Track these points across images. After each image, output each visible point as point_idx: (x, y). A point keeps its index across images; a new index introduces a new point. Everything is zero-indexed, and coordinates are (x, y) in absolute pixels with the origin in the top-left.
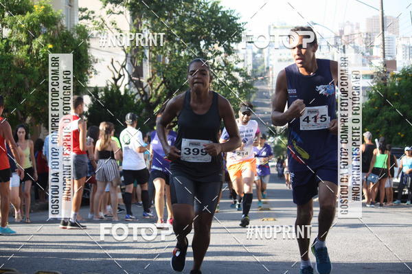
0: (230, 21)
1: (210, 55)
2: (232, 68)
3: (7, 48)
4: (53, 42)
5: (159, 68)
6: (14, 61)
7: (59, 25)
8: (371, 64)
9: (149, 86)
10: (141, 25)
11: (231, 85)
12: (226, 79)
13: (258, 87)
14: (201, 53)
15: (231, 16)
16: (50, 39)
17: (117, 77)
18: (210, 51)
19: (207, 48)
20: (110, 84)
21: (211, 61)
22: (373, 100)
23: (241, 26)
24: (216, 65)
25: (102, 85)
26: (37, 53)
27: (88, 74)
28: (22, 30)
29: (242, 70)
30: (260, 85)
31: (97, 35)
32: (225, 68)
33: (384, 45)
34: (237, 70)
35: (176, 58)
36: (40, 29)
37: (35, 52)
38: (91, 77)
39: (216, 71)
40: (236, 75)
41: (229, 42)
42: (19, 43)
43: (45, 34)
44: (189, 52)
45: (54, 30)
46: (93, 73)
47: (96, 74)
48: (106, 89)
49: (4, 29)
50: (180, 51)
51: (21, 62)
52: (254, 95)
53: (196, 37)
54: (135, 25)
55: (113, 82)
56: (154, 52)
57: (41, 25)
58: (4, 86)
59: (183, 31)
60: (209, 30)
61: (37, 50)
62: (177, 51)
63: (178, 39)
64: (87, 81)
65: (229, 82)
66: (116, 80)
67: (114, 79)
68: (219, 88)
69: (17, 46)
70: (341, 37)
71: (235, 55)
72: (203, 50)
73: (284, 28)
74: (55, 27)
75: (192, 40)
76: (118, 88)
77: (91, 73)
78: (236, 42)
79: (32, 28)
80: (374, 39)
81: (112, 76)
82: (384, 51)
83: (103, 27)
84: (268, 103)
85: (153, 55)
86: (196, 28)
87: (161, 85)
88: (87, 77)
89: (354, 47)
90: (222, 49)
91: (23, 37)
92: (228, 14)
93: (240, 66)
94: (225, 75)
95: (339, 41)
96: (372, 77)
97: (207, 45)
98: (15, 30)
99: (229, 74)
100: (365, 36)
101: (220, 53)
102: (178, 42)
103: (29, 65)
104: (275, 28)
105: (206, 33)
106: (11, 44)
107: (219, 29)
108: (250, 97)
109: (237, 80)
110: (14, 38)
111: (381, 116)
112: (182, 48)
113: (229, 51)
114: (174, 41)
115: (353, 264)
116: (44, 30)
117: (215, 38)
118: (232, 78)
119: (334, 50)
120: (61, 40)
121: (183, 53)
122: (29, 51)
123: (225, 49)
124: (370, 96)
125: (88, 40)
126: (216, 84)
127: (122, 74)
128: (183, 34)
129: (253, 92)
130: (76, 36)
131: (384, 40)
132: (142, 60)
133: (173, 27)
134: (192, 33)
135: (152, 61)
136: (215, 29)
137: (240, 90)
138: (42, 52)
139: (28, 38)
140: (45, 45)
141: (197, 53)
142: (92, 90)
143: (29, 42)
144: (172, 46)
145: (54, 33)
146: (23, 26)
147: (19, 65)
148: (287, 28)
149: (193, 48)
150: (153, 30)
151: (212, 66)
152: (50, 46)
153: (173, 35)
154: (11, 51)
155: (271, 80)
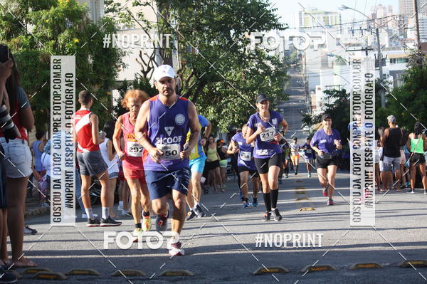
0: (260, 8)
1: (240, 43)
2: (264, 56)
3: (33, 44)
4: (79, 36)
5: (189, 59)
6: (40, 57)
7: (85, 19)
8: (405, 47)
9: (179, 78)
10: (169, 16)
11: (263, 73)
12: (258, 67)
13: (292, 75)
14: (231, 42)
15: (260, 3)
16: (76, 33)
17: (146, 70)
18: (240, 40)
19: (237, 37)
20: (139, 77)
21: (242, 50)
22: (409, 83)
23: (272, 13)
24: (247, 53)
25: (131, 78)
26: (64, 49)
27: (117, 67)
28: (46, 25)
29: (273, 57)
30: (292, 72)
31: (124, 27)
32: (257, 57)
33: (418, 28)
34: (269, 58)
35: (206, 48)
36: (65, 23)
37: (61, 47)
38: (119, 71)
39: (247, 60)
40: (268, 63)
41: (259, 29)
42: (44, 39)
44: (219, 42)
45: (80, 24)
46: (122, 66)
48: (135, 82)
49: (28, 25)
50: (209, 41)
51: (47, 57)
52: (287, 83)
53: (226, 26)
55: (142, 75)
56: (183, 43)
57: (66, 19)
58: (30, 83)
59: (211, 20)
60: (239, 18)
61: (63, 45)
62: (206, 41)
63: (207, 29)
64: (116, 74)
65: (261, 71)
66: (145, 73)
67: (143, 71)
68: (251, 77)
69: (43, 42)
70: (373, 20)
72: (233, 38)
73: (315, 14)
74: (81, 20)
75: (221, 29)
76: (148, 81)
77: (120, 66)
78: (267, 30)
79: (57, 23)
80: (407, 21)
81: (141, 69)
82: (418, 34)
83: (130, 19)
84: (301, 90)
85: (182, 46)
86: (225, 16)
87: (191, 76)
88: (115, 71)
89: (388, 30)
91: (48, 32)
92: (257, 1)
93: (271, 54)
94: (257, 63)
95: (372, 25)
96: (407, 60)
97: (237, 34)
98: (40, 26)
99: (261, 62)
100: (398, 19)
102: (207, 32)
104: (306, 13)
105: (236, 22)
106: (36, 39)
107: (249, 17)
108: (284, 85)
109: (269, 68)
110: (39, 34)
111: (418, 100)
112: (212, 37)
114: (204, 31)
116: (69, 24)
117: (245, 25)
118: (265, 67)
119: (367, 34)
120: (87, 33)
121: (212, 42)
122: (55, 46)
124: (406, 79)
125: (115, 33)
126: (248, 73)
127: (151, 66)
128: (211, 23)
129: (286, 80)
130: (102, 29)
131: (417, 22)
132: (171, 52)
133: (201, 16)
134: (220, 22)
135: (181, 52)
136: (245, 17)
137: (273, 79)
138: (68, 47)
139: (53, 32)
140: (71, 40)
141: (227, 42)
142: (121, 84)
143: (55, 37)
144: (201, 36)
145: (79, 27)
146: (47, 21)
147: (45, 61)
148: (319, 13)
149: (222, 37)
150: (181, 20)
151: (243, 55)
152: (76, 40)
153: (201, 24)
154: (36, 47)
155: (304, 67)
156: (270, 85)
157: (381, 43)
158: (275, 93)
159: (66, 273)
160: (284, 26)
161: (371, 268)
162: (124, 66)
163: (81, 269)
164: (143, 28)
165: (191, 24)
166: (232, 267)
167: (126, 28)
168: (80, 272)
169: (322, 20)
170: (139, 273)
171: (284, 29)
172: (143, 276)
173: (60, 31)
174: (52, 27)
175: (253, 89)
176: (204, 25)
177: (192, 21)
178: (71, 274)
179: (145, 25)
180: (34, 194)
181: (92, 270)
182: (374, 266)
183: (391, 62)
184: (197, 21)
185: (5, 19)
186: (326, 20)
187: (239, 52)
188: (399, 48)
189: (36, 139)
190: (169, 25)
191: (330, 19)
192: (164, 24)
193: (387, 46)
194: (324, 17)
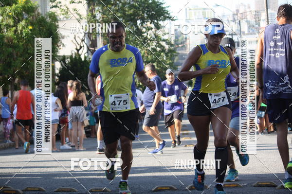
0: (158, 5)
1: (144, 30)
2: (160, 39)
3: (0, 30)
4: (32, 24)
6: (5, 39)
7: (36, 13)
8: (259, 32)
10: (95, 11)
11: (160, 51)
12: (156, 47)
13: (180, 52)
14: (138, 29)
15: (158, 2)
16: (30, 22)
17: (78, 48)
18: (144, 27)
19: (142, 25)
21: (146, 34)
23: (166, 9)
24: (149, 37)
25: (68, 54)
26: (21, 33)
27: (58, 46)
28: (10, 17)
29: (167, 40)
30: (180, 50)
31: (63, 18)
32: (156, 39)
33: (268, 20)
34: (164, 40)
36: (23, 16)
37: (20, 32)
38: (60, 49)
39: (149, 41)
40: (163, 44)
41: (157, 20)
42: (8, 26)
43: (27, 19)
45: (33, 16)
46: (62, 46)
48: (71, 57)
51: (10, 39)
52: (177, 58)
53: (134, 18)
54: (90, 11)
55: (76, 51)
57: (24, 13)
59: (124, 14)
60: (143, 13)
61: (21, 31)
63: (121, 20)
64: (57, 51)
65: (158, 49)
66: (78, 50)
67: (77, 49)
68: (151, 54)
69: (7, 28)
70: (237, 14)
71: (162, 29)
72: (139, 27)
73: (196, 9)
74: (33, 14)
75: (131, 20)
76: (80, 55)
77: (60, 46)
78: (163, 20)
79: (18, 14)
80: (261, 15)
81: (76, 47)
82: (268, 23)
83: (67, 13)
86: (134, 11)
88: (57, 49)
89: (247, 21)
90: (152, 26)
91: (11, 22)
92: (156, 1)
93: (166, 37)
94: (156, 44)
95: (236, 17)
97: (142, 23)
98: (5, 17)
99: (158, 43)
100: (254, 13)
101: (152, 29)
103: (16, 41)
104: (190, 9)
105: (141, 15)
106: (2, 27)
107: (150, 12)
108: (174, 59)
109: (164, 47)
110: (4, 23)
113: (158, 27)
115: (251, 175)
116: (26, 16)
117: (147, 18)
118: (161, 46)
119: (232, 24)
120: (38, 22)
122: (16, 31)
123: (155, 26)
125: (57, 22)
126: (149, 50)
127: (82, 45)
128: (124, 16)
129: (176, 56)
130: (48, 20)
131: (267, 16)
132: (96, 35)
133: (117, 11)
134: (131, 15)
135: (103, 36)
136: (148, 11)
137: (167, 54)
138: (25, 32)
139: (14, 22)
140: (27, 27)
141: (135, 29)
142: (61, 58)
143: (15, 25)
145: (33, 18)
146: (10, 14)
147: (8, 42)
148: (199, 9)
149: (132, 26)
150: (104, 14)
151: (146, 38)
152: (30, 27)
154: (3, 32)
155: (188, 47)
156: (165, 59)
157: (242, 30)
158: (168, 64)
159: (22, 189)
160: (175, 19)
161: (233, 187)
162: (64, 46)
163: (33, 187)
164: (77, 19)
165: (110, 17)
166: (138, 186)
167: (65, 19)
168: (32, 189)
169: (201, 13)
170: (73, 190)
171: (174, 20)
172: (75, 191)
173: (19, 21)
174: (14, 18)
175: (153, 62)
176: (119, 17)
177: (111, 15)
178: (27, 190)
179: (78, 17)
181: (40, 187)
182: (236, 185)
184: (114, 14)
187: (143, 36)
188: (255, 34)
189: (2, 96)
190: (95, 17)
191: (206, 13)
192: (91, 16)
193: (246, 32)
194: (203, 12)
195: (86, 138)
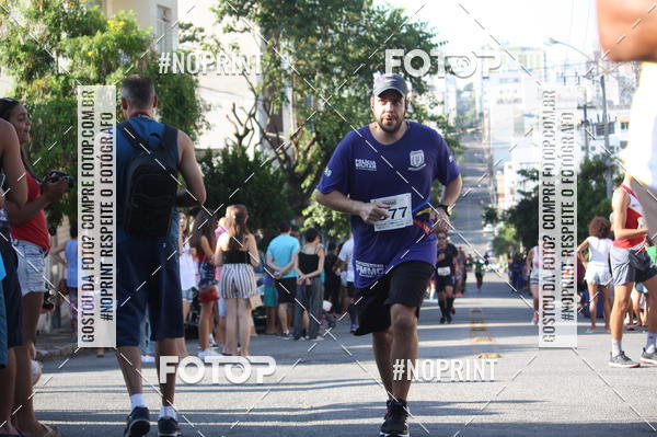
0: (421, 39)
2: (425, 115)
3: (67, 89)
7: (149, 52)
9: (293, 146)
10: (279, 50)
13: (467, 145)
15: (421, 32)
17: (241, 133)
20: (230, 143)
23: (439, 48)
25: (218, 145)
27: (196, 128)
28: (88, 60)
29: (440, 117)
30: (469, 141)
32: (414, 115)
34: (433, 119)
35: (336, 100)
36: (118, 58)
38: (200, 134)
42: (85, 80)
44: (356, 91)
45: (140, 59)
46: (205, 127)
47: (208, 128)
48: (225, 152)
49: (61, 58)
50: (341, 90)
52: (461, 158)
53: (367, 67)
54: (269, 50)
55: (236, 140)
56: (301, 92)
57: (120, 51)
58: (62, 151)
59: (345, 57)
62: (337, 90)
63: (338, 70)
64: (195, 139)
66: (240, 138)
67: (237, 135)
70: (596, 62)
71: (429, 94)
74: (142, 54)
75: (360, 72)
76: (244, 149)
77: (201, 127)
78: (431, 74)
79: (106, 57)
81: (235, 131)
84: (482, 169)
85: (299, 97)
86: (366, 52)
87: (312, 144)
88: (194, 135)
89: (618, 78)
91: (91, 71)
92: (417, 29)
93: (437, 111)
95: (594, 69)
98: (79, 61)
102: (338, 75)
105: (383, 61)
106: (72, 82)
110: (77, 74)
112: (346, 84)
113: (420, 88)
114: (332, 74)
116: (125, 59)
119: (586, 83)
120: (151, 74)
121: (346, 92)
123: (413, 85)
127: (249, 128)
128: (346, 62)
129: (460, 153)
132: (281, 105)
133: (330, 50)
134: (360, 60)
135: (297, 106)
139: (99, 72)
141: (369, 91)
142: (203, 154)
143: (101, 79)
144: (329, 82)
145: (140, 64)
146: (90, 53)
148: (513, 50)
149: (361, 84)
150: (299, 56)
153: (329, 63)
154: (73, 94)
155: (487, 134)
157: (607, 98)
165: (313, 63)
173: (110, 70)
174: (98, 63)
176: (334, 65)
177: (315, 59)
180: (63, 322)
183: (623, 127)
184: (323, 58)
185: (24, 49)
186: (523, 60)
189: (69, 238)
190: (278, 63)
191: (528, 59)
192: (271, 62)
193: (616, 102)
194: (520, 56)
195: (255, 335)
